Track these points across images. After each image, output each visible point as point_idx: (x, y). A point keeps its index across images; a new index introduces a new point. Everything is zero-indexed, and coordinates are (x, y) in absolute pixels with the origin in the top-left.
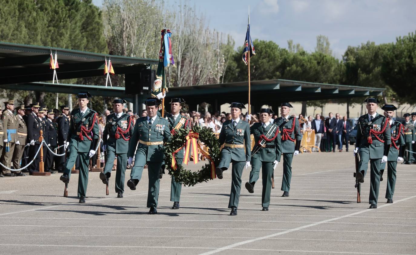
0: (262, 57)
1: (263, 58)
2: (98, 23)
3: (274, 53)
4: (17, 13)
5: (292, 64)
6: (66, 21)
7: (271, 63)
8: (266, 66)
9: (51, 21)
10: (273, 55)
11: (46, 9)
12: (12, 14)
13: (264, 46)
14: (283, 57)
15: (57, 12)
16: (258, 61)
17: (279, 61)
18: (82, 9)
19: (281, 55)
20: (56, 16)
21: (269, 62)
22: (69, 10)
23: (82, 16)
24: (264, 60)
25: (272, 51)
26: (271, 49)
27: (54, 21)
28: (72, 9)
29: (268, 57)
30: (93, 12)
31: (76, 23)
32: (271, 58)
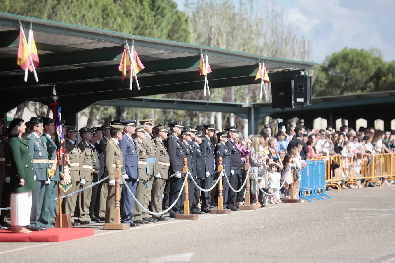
0: (354, 66)
1: (355, 68)
2: (185, 30)
3: (367, 62)
4: (101, 20)
5: (388, 74)
6: (152, 28)
7: (364, 73)
8: (359, 76)
9: (136, 28)
10: (365, 64)
11: (131, 15)
12: (96, 20)
13: (355, 55)
14: (377, 66)
15: (142, 19)
16: (349, 71)
17: (373, 71)
18: (168, 15)
19: (375, 64)
20: (142, 23)
21: (361, 72)
22: (155, 16)
23: (169, 23)
24: (357, 70)
25: (364, 59)
26: (363, 57)
27: (139, 28)
28: (158, 14)
29: (361, 66)
30: (179, 18)
31: (162, 31)
32: (364, 68)
